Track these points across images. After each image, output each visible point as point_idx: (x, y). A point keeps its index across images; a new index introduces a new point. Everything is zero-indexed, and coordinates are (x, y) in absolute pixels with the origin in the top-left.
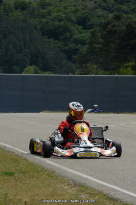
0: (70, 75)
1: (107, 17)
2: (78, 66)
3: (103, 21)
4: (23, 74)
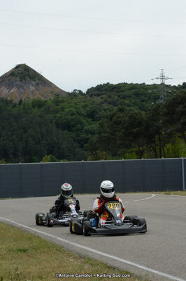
0: (83, 161)
1: (113, 110)
2: (90, 153)
3: (109, 113)
4: (41, 163)
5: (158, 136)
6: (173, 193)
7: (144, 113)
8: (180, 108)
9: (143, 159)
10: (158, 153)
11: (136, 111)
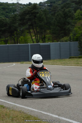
5: (15, 32)
6: (24, 62)
7: (7, 19)
8: (27, 17)
9: (8, 45)
10: (16, 41)
11: (3, 18)
